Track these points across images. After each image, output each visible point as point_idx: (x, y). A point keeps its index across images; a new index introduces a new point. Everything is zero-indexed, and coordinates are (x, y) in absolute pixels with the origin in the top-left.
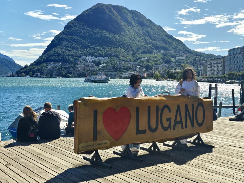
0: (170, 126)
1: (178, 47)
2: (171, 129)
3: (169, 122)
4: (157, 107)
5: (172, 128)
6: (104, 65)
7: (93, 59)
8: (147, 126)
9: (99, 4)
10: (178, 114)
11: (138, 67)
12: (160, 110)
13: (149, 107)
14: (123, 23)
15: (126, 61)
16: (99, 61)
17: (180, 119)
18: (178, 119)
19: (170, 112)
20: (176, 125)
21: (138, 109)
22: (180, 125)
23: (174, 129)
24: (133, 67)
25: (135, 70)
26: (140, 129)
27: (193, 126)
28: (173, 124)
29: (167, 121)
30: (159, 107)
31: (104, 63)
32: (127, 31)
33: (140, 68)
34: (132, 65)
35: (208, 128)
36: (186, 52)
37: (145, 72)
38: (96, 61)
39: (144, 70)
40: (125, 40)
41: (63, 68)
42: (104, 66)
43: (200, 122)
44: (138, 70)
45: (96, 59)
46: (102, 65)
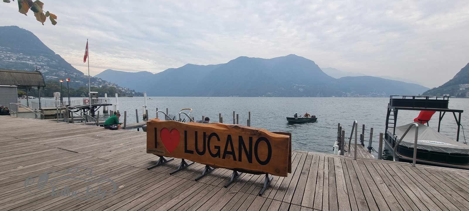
0: (218, 154)
2: (219, 157)
4: (204, 133)
5: (221, 156)
8: (194, 148)
10: (229, 145)
12: (207, 136)
13: (196, 133)
17: (231, 150)
18: (229, 149)
19: (219, 140)
21: (186, 132)
22: (232, 156)
23: (224, 158)
26: (188, 149)
29: (215, 148)
30: (206, 134)
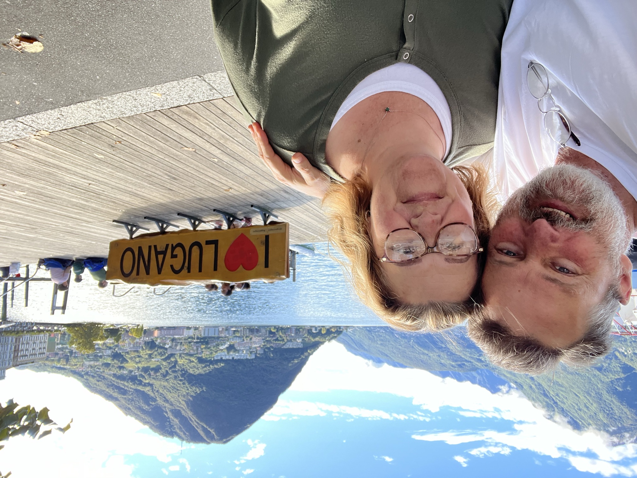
0: (173, 248)
2: (172, 245)
3: (174, 254)
4: (189, 271)
5: (170, 247)
8: (204, 249)
10: (160, 262)
12: (185, 268)
13: (200, 270)
17: (159, 256)
18: (161, 257)
19: (172, 266)
20: (164, 250)
21: (215, 269)
23: (167, 245)
26: (214, 246)
27: (140, 249)
28: (169, 251)
29: (177, 255)
30: (187, 271)
35: (118, 245)
43: (129, 253)
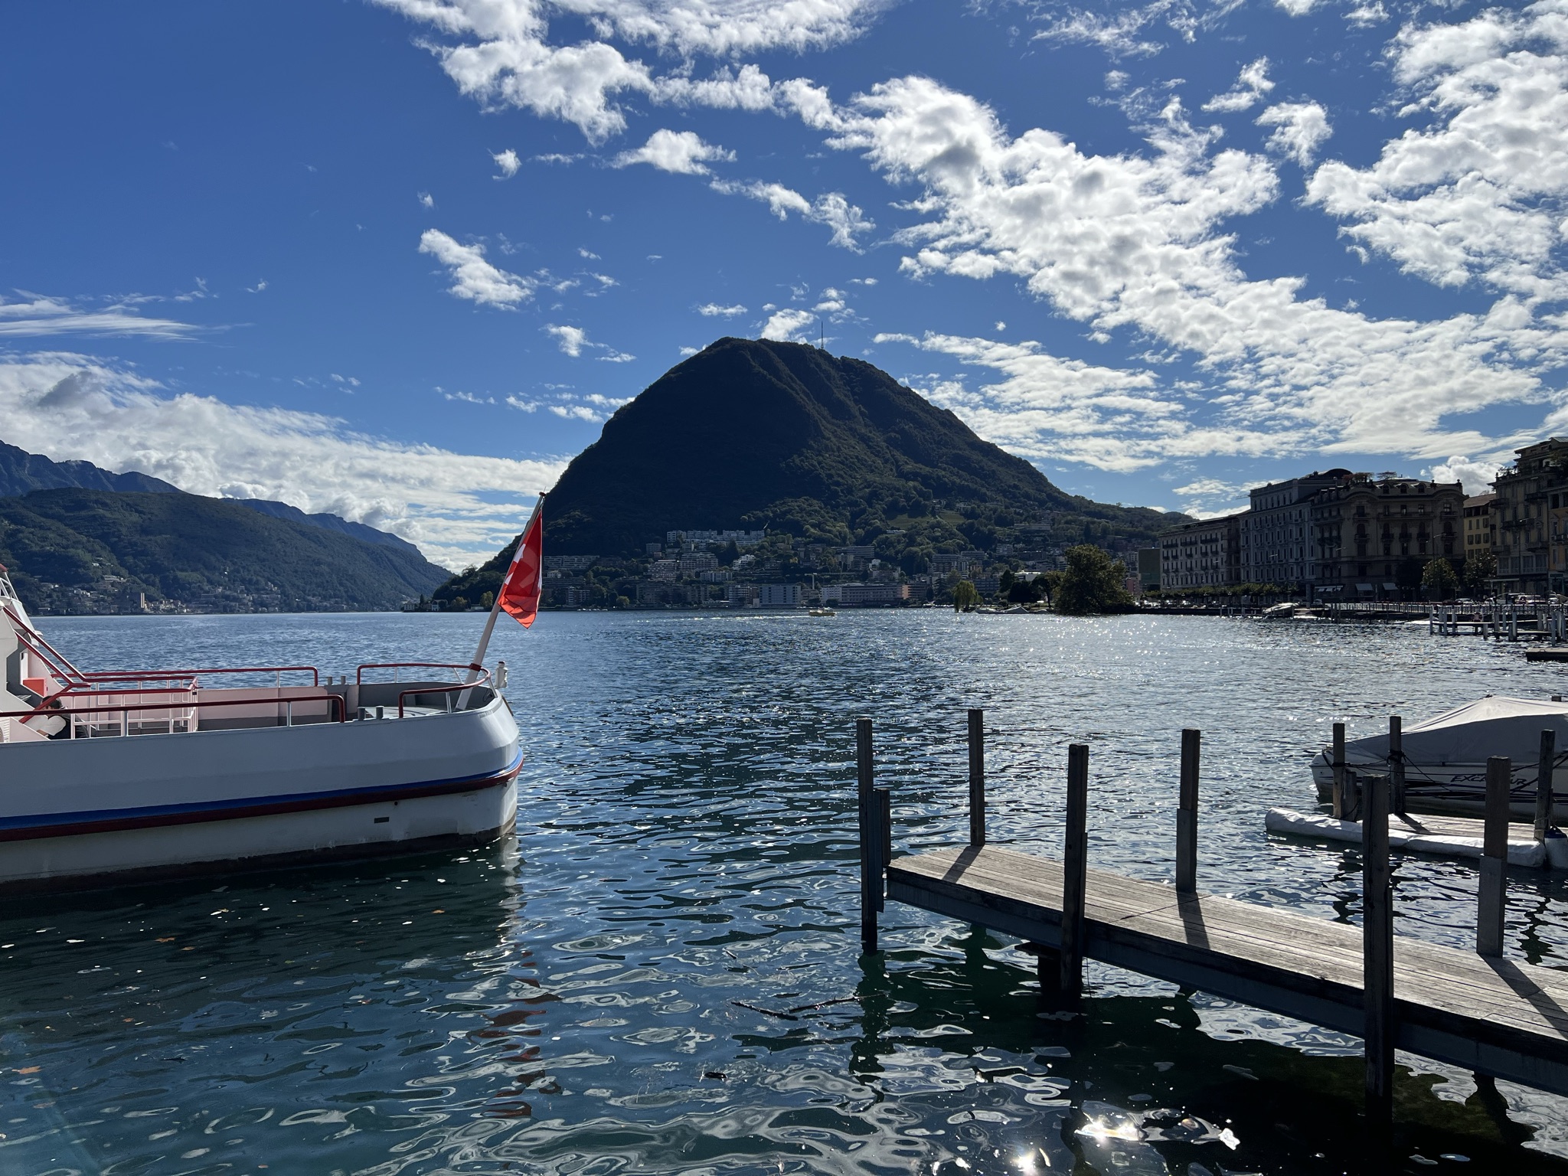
1: (1021, 485)
6: (751, 557)
7: (710, 538)
9: (725, 341)
11: (876, 562)
14: (812, 408)
15: (829, 543)
16: (733, 544)
24: (856, 563)
25: (865, 576)
31: (748, 552)
32: (827, 434)
33: (882, 567)
34: (851, 558)
36: (1050, 504)
37: (902, 582)
38: (719, 547)
39: (896, 575)
40: (822, 468)
41: (604, 573)
42: (749, 563)
44: (875, 573)
45: (719, 538)
46: (744, 559)
